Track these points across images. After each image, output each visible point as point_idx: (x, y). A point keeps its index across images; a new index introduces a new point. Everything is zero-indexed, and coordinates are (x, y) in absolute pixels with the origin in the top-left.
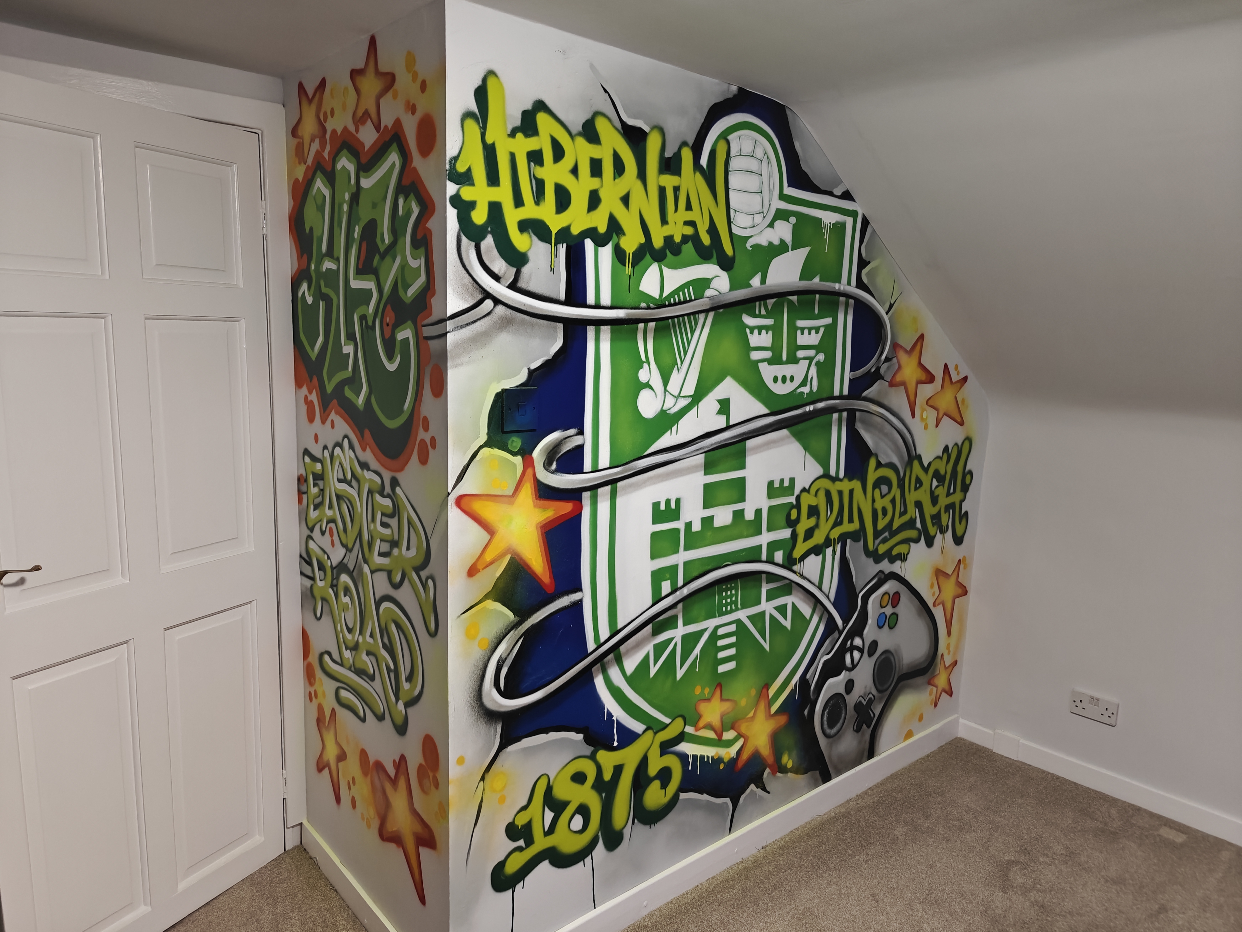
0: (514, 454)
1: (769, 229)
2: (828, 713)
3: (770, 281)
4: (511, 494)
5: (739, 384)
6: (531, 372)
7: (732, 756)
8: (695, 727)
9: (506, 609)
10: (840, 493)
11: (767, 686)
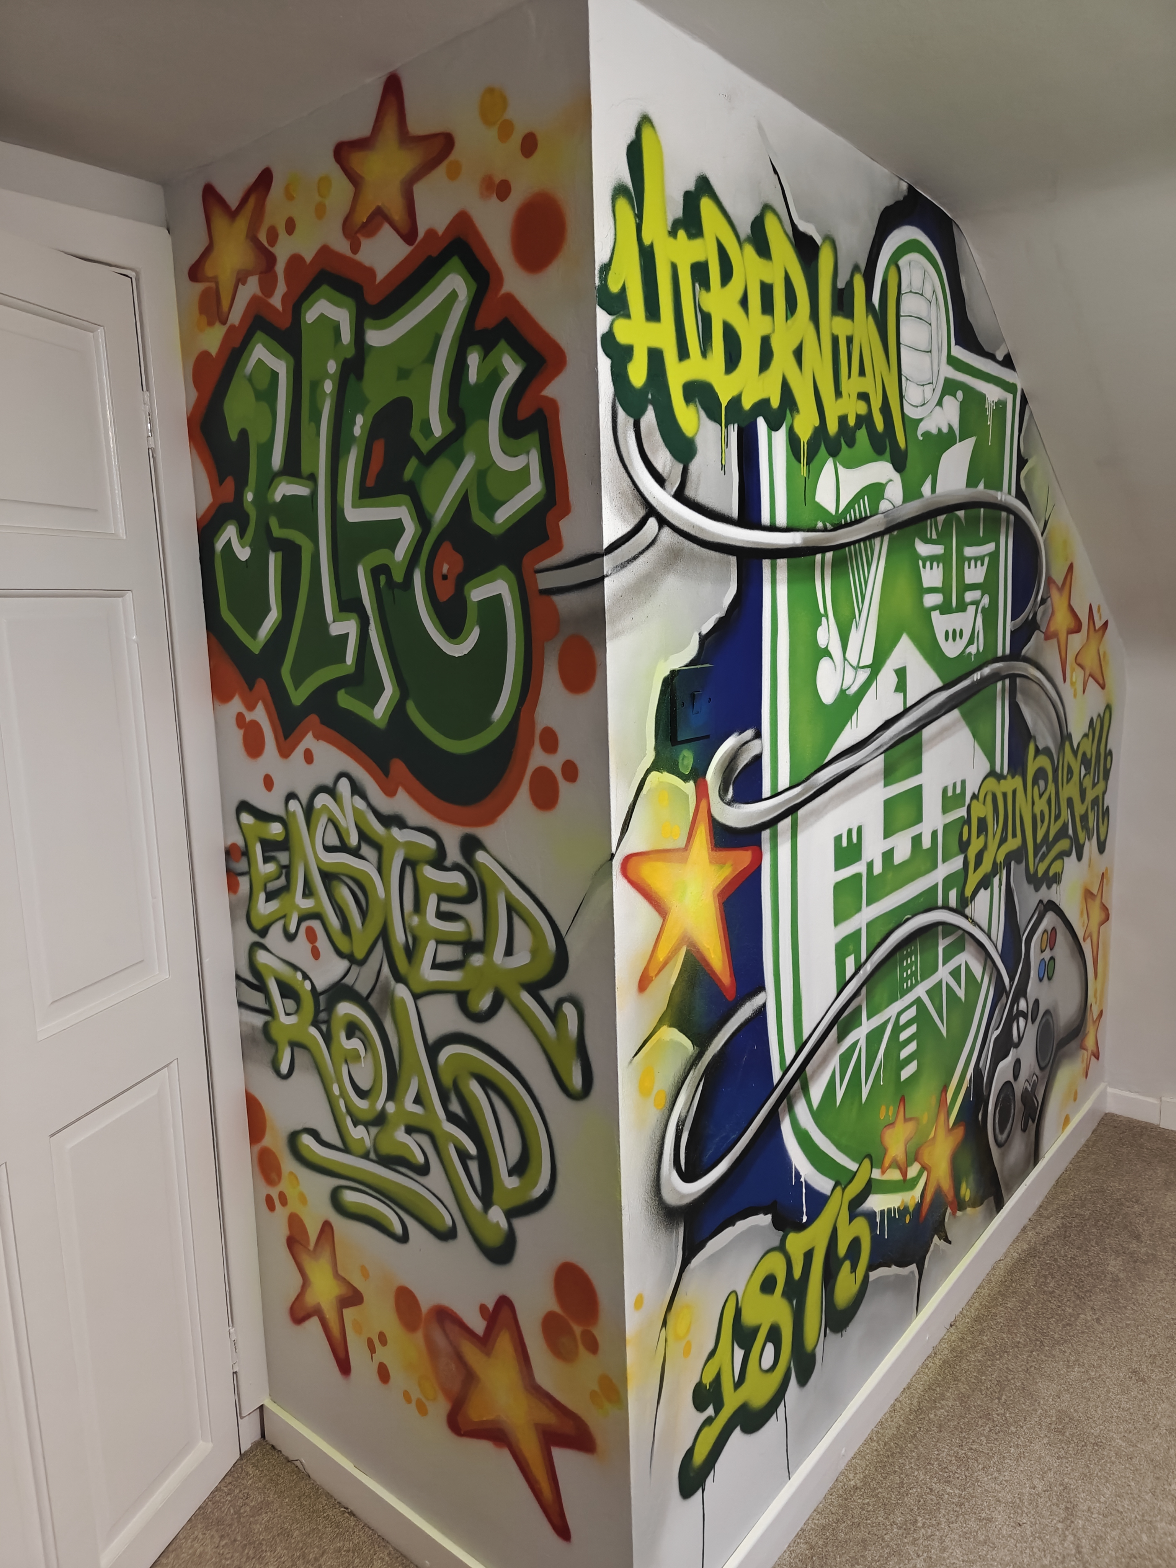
0: (685, 779)
1: (938, 407)
2: (999, 1113)
3: (939, 489)
4: (683, 846)
5: (914, 644)
6: (703, 639)
7: (917, 1201)
8: (881, 1168)
9: (684, 1036)
10: (1005, 795)
11: (945, 1089)
